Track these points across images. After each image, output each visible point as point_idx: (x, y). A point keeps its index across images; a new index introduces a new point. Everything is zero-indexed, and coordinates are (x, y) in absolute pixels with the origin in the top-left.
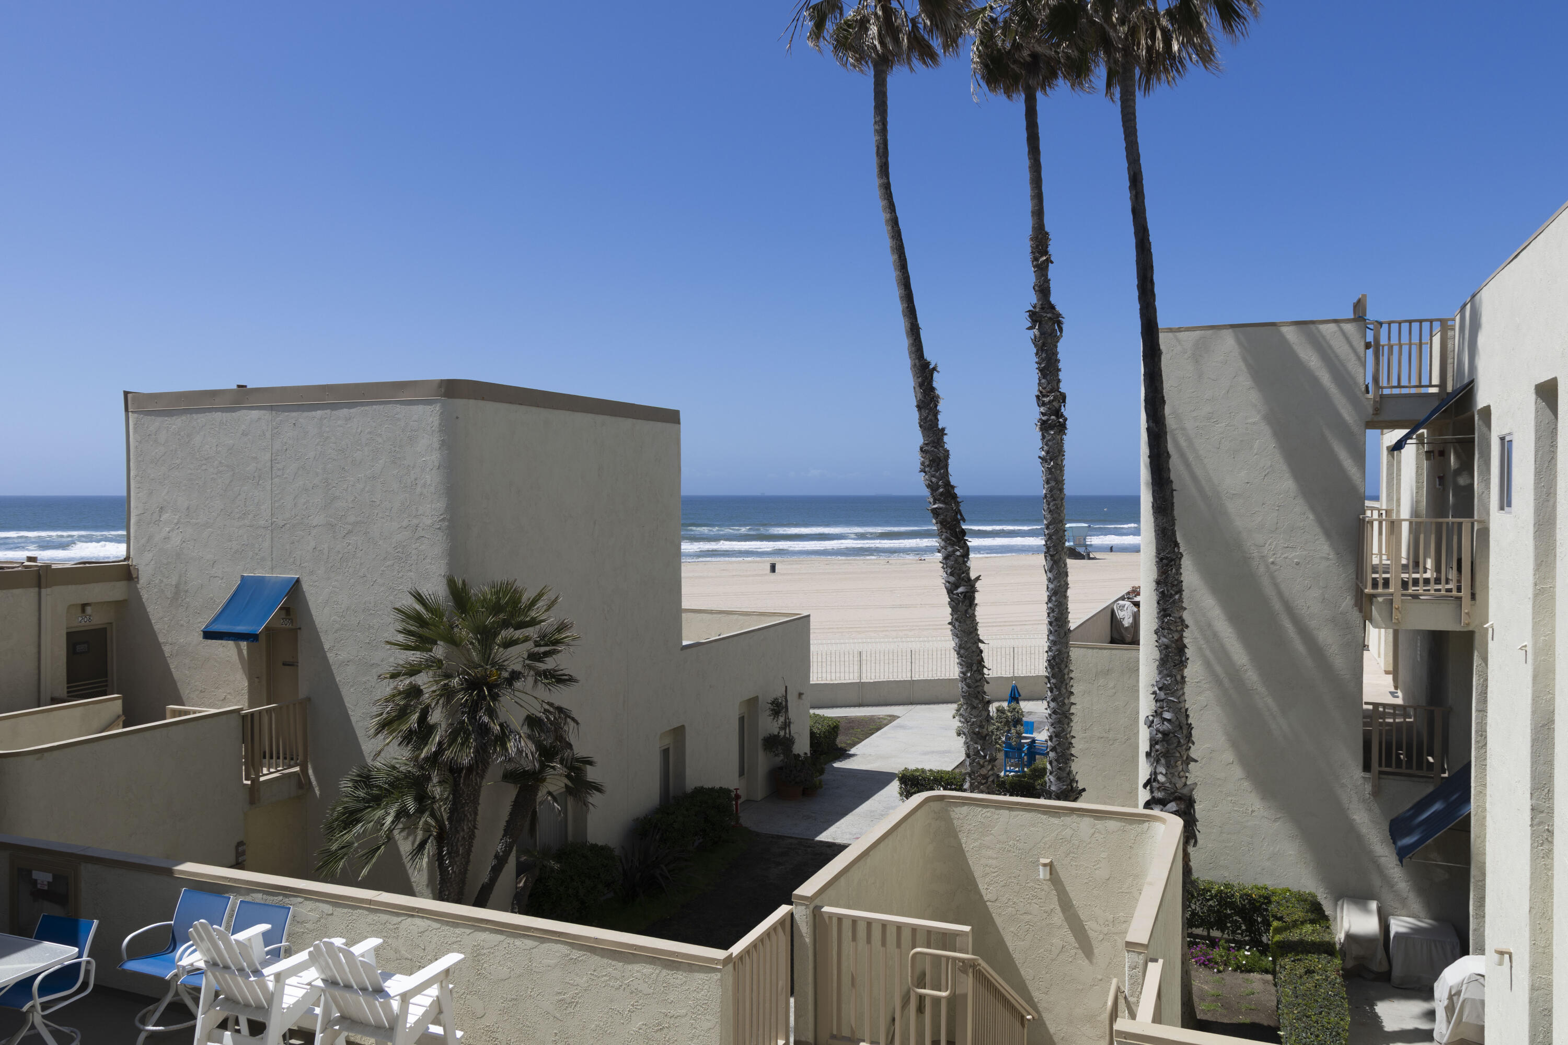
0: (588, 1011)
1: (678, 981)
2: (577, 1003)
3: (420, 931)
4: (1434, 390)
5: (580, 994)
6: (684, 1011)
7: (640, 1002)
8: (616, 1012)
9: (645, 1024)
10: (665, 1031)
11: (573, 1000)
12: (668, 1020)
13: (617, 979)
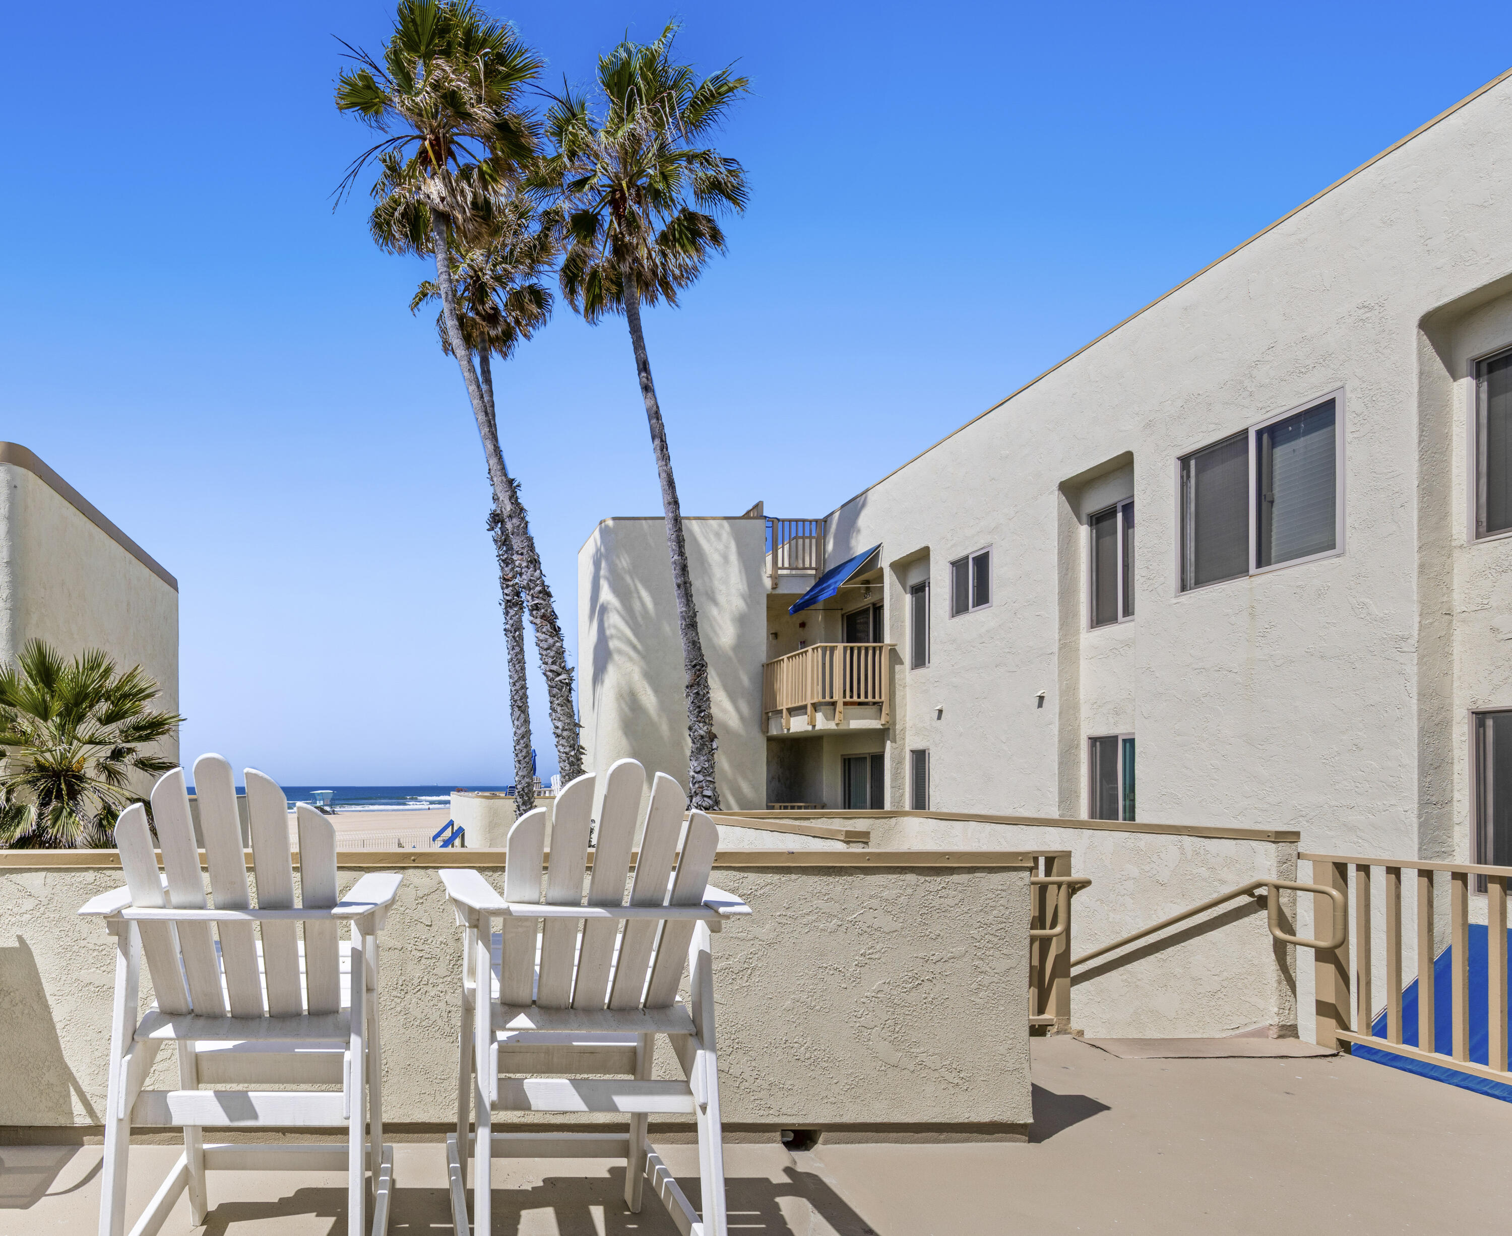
0: (776, 979)
1: (950, 902)
2: (753, 969)
3: (420, 894)
4: (813, 572)
5: (760, 953)
6: (963, 949)
7: (878, 947)
8: (831, 972)
9: (889, 983)
10: (927, 986)
11: (746, 966)
12: (930, 967)
13: (831, 916)
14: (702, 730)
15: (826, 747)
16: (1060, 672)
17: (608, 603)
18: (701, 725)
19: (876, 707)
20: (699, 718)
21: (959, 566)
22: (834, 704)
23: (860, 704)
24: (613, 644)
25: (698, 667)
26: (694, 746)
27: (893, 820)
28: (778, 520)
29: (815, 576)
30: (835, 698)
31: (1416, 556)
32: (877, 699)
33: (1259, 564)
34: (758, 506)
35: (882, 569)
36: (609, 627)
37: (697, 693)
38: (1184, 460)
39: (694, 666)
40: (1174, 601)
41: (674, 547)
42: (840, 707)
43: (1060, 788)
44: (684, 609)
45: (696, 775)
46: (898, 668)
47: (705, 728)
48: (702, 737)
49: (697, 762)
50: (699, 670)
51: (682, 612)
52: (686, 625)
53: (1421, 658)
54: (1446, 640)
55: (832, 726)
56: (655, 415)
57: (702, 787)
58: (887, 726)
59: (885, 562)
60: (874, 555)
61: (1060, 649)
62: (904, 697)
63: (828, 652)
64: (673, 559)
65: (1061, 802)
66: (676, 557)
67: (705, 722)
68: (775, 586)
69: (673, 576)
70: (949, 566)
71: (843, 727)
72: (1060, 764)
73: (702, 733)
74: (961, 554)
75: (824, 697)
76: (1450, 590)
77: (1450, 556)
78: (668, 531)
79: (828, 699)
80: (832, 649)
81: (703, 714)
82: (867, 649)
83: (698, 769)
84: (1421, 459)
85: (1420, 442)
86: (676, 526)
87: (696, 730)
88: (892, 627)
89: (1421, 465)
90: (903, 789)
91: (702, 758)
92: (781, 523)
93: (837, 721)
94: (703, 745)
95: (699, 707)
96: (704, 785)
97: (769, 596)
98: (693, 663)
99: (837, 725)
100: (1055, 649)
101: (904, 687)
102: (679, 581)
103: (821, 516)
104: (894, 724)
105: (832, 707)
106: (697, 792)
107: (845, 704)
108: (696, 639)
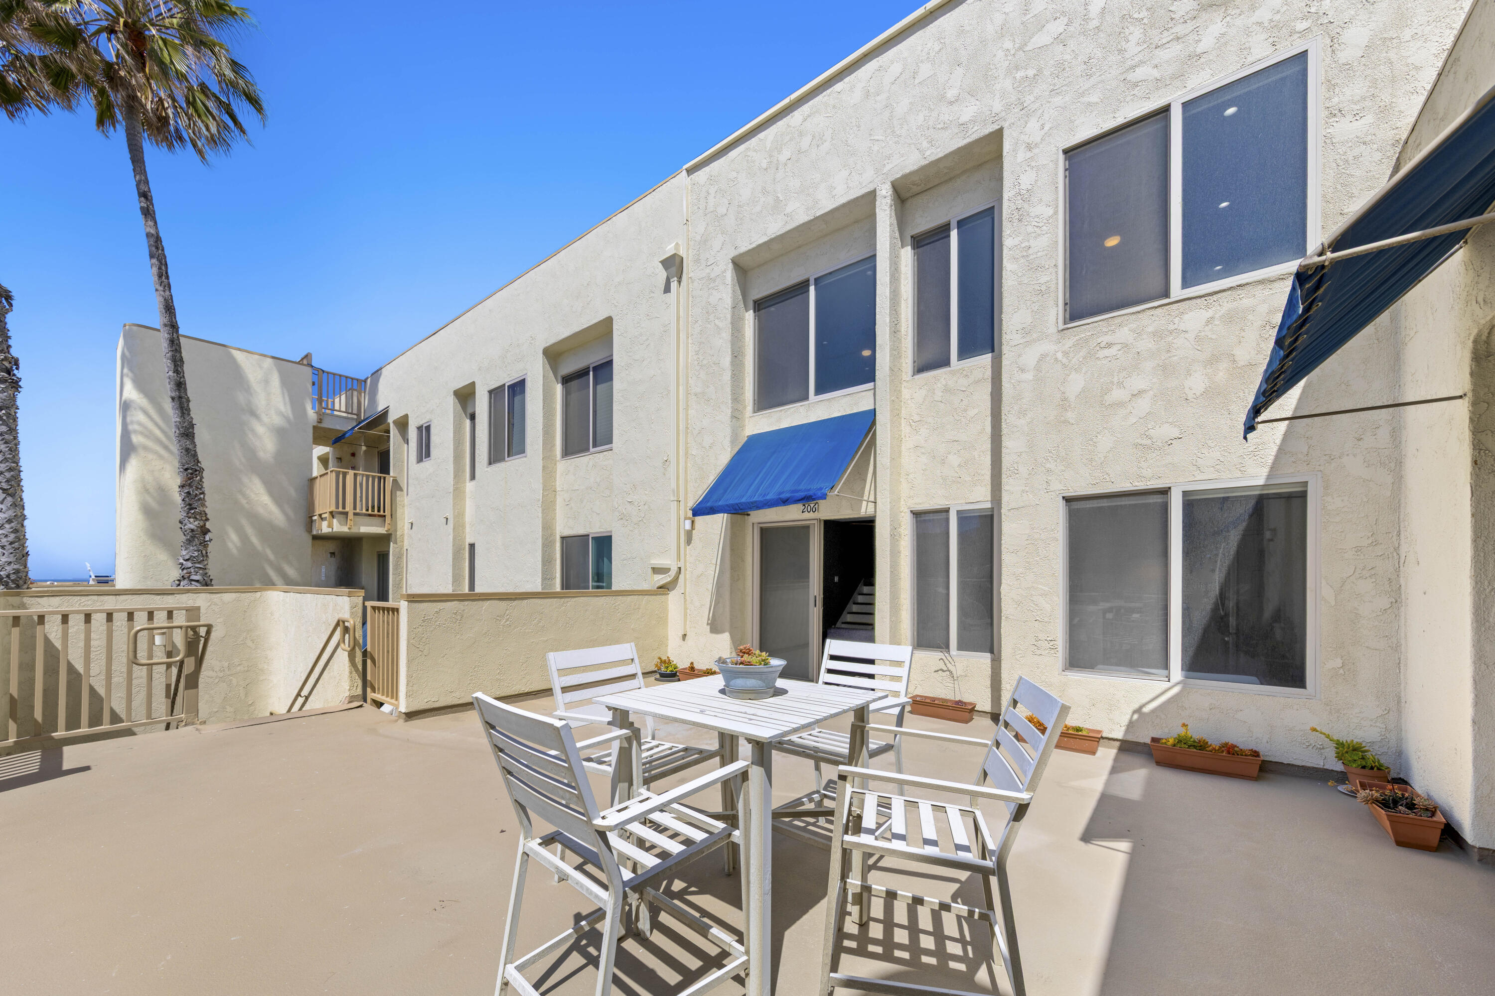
4: (356, 417)
14: (192, 524)
15: (365, 546)
16: (454, 504)
17: (132, 401)
18: (192, 520)
19: (381, 519)
20: (190, 515)
21: (420, 428)
22: (346, 514)
23: (370, 515)
24: (136, 439)
25: (190, 471)
26: (184, 537)
27: (259, 594)
28: (323, 371)
29: (356, 419)
30: (347, 509)
31: (541, 462)
32: (382, 513)
33: (508, 456)
34: (307, 356)
35: (389, 424)
36: (132, 422)
37: (188, 493)
38: (490, 392)
39: (186, 470)
40: (486, 469)
41: (169, 364)
42: (351, 516)
43: (453, 574)
44: (178, 420)
45: (184, 562)
46: (398, 493)
47: (196, 523)
48: (192, 530)
49: (186, 552)
50: (192, 474)
51: (176, 422)
52: (180, 434)
53: (543, 510)
54: (554, 502)
55: (345, 529)
56: (156, 244)
57: (190, 573)
58: (389, 532)
59: (391, 419)
60: (385, 414)
61: (454, 490)
62: (403, 513)
63: (341, 476)
64: (168, 375)
65: (453, 582)
66: (171, 373)
67: (195, 518)
68: (320, 421)
69: (169, 389)
70: (416, 429)
71: (354, 530)
72: (454, 559)
73: (192, 527)
74: (421, 423)
75: (337, 507)
76: (555, 480)
77: (555, 464)
78: (164, 349)
79: (340, 509)
80: (345, 474)
81: (193, 511)
82: (374, 477)
83: (187, 557)
84: (543, 417)
85: (543, 408)
86: (172, 347)
87: (185, 525)
88: (394, 465)
89: (544, 419)
90: (402, 575)
91: (192, 548)
92: (325, 374)
93: (348, 526)
94: (193, 537)
95: (190, 505)
96: (192, 571)
97: (314, 427)
98: (185, 467)
99: (349, 528)
100: (451, 490)
101: (403, 507)
102: (173, 395)
103: (363, 379)
104: (396, 531)
105: (345, 516)
106: (186, 577)
107: (355, 514)
108: (191, 447)
